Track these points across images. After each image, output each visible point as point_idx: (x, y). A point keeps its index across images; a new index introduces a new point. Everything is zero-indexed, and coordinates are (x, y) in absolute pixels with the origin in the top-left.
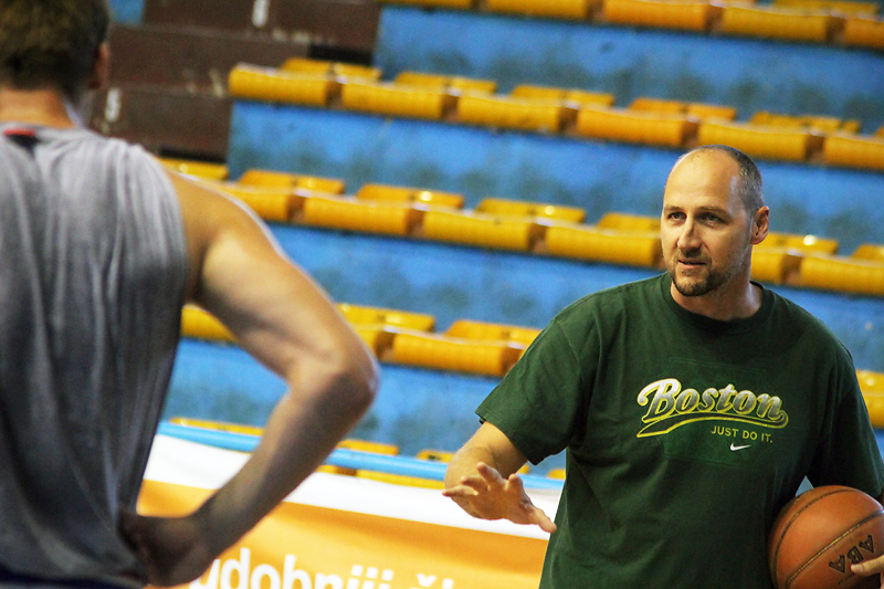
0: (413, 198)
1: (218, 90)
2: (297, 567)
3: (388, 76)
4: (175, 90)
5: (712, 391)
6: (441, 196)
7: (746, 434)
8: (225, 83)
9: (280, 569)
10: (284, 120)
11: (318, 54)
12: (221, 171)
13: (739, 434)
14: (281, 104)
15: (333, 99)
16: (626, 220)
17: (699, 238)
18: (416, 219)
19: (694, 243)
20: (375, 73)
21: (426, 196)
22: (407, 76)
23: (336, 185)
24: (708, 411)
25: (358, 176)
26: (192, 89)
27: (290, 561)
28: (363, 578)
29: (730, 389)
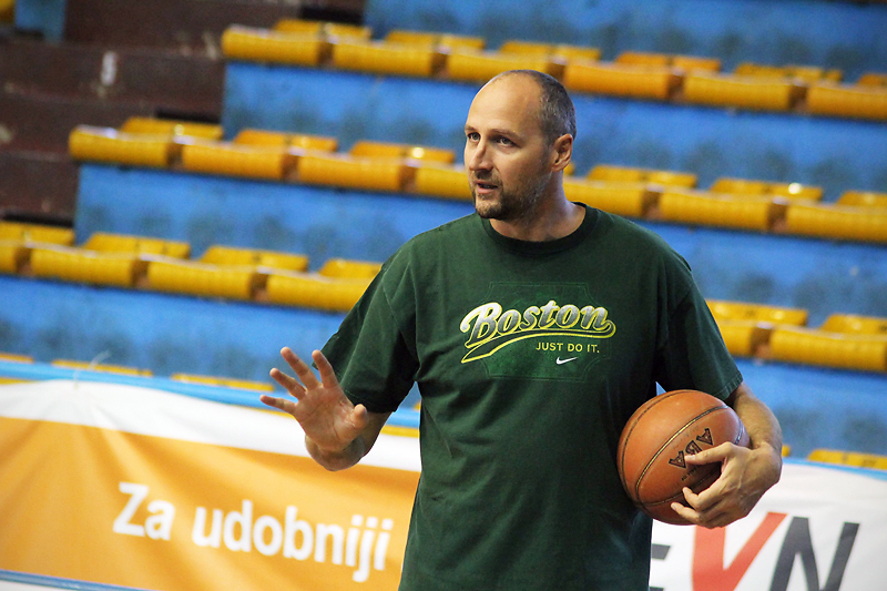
0: (405, 155)
1: (212, 52)
2: (299, 517)
3: (379, 34)
4: (170, 53)
5: (533, 309)
6: (433, 153)
7: (571, 347)
8: (218, 44)
9: (282, 520)
10: (277, 80)
11: (310, 14)
12: (216, 131)
13: (565, 347)
14: (274, 64)
15: (325, 59)
16: (615, 172)
17: (490, 160)
18: (408, 175)
19: (484, 164)
20: (365, 32)
21: (418, 153)
22: (397, 34)
23: (329, 143)
24: (530, 329)
25: (350, 134)
26: (186, 51)
27: (291, 512)
28: (363, 528)
29: (552, 305)
